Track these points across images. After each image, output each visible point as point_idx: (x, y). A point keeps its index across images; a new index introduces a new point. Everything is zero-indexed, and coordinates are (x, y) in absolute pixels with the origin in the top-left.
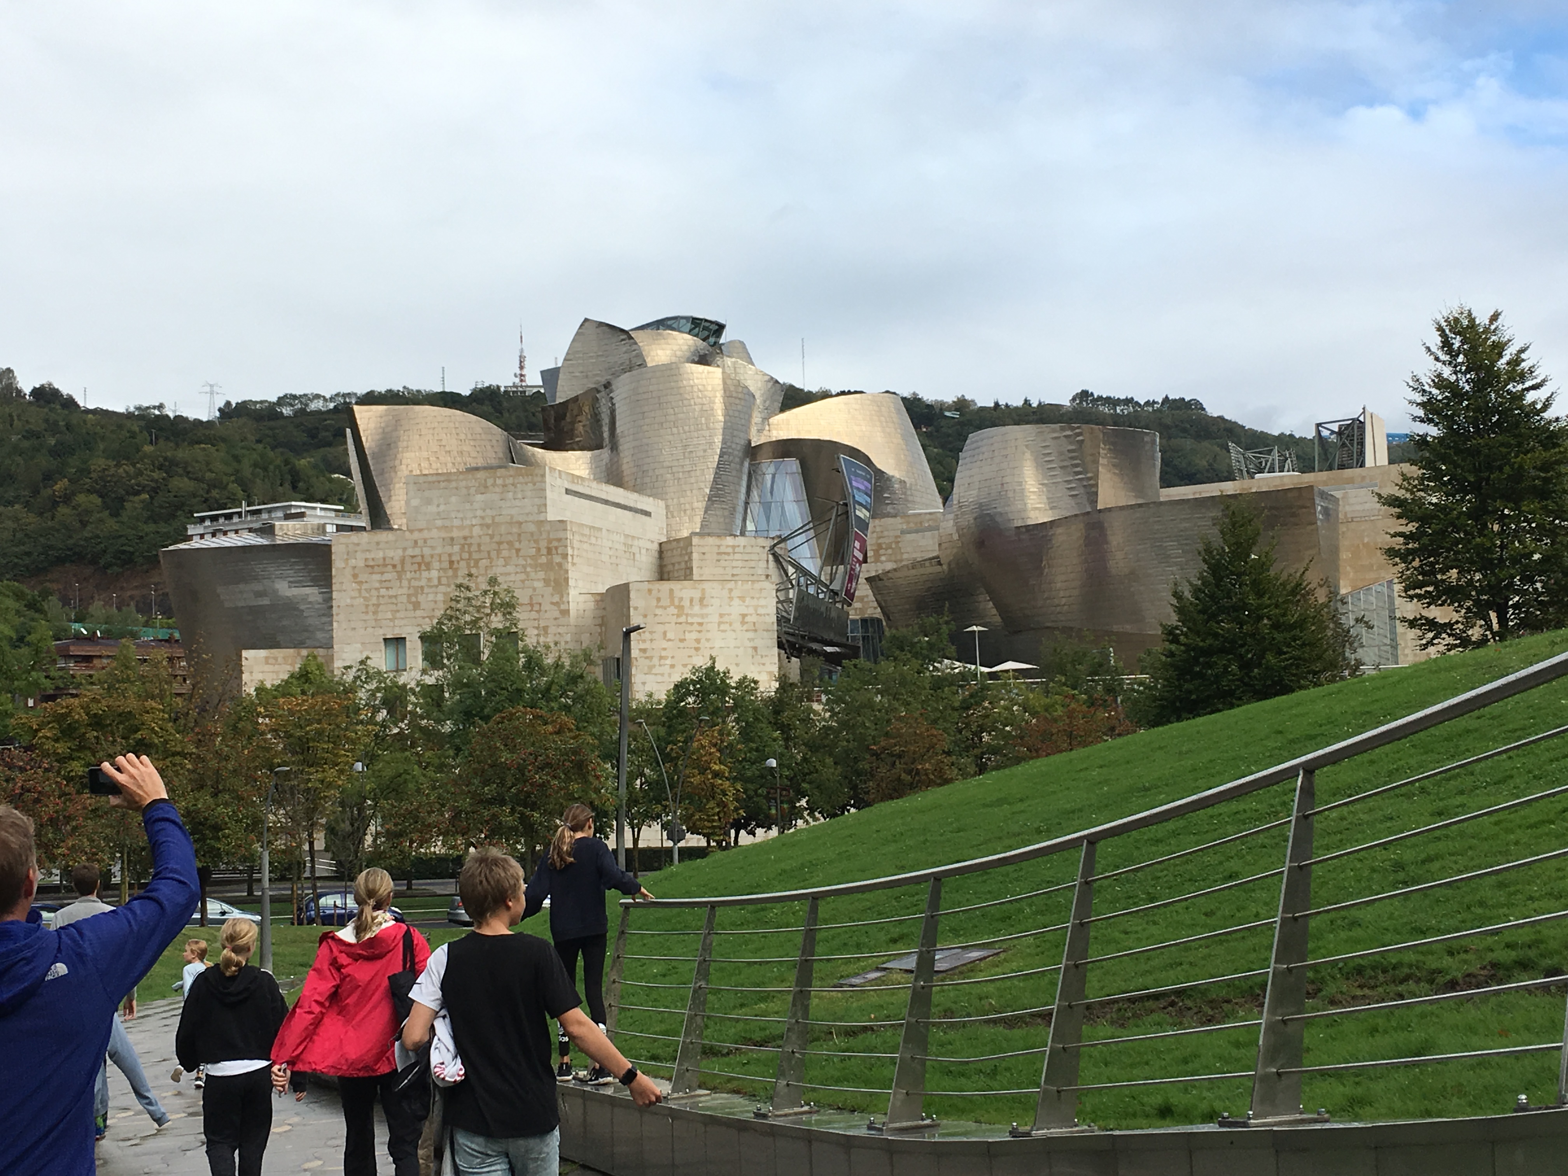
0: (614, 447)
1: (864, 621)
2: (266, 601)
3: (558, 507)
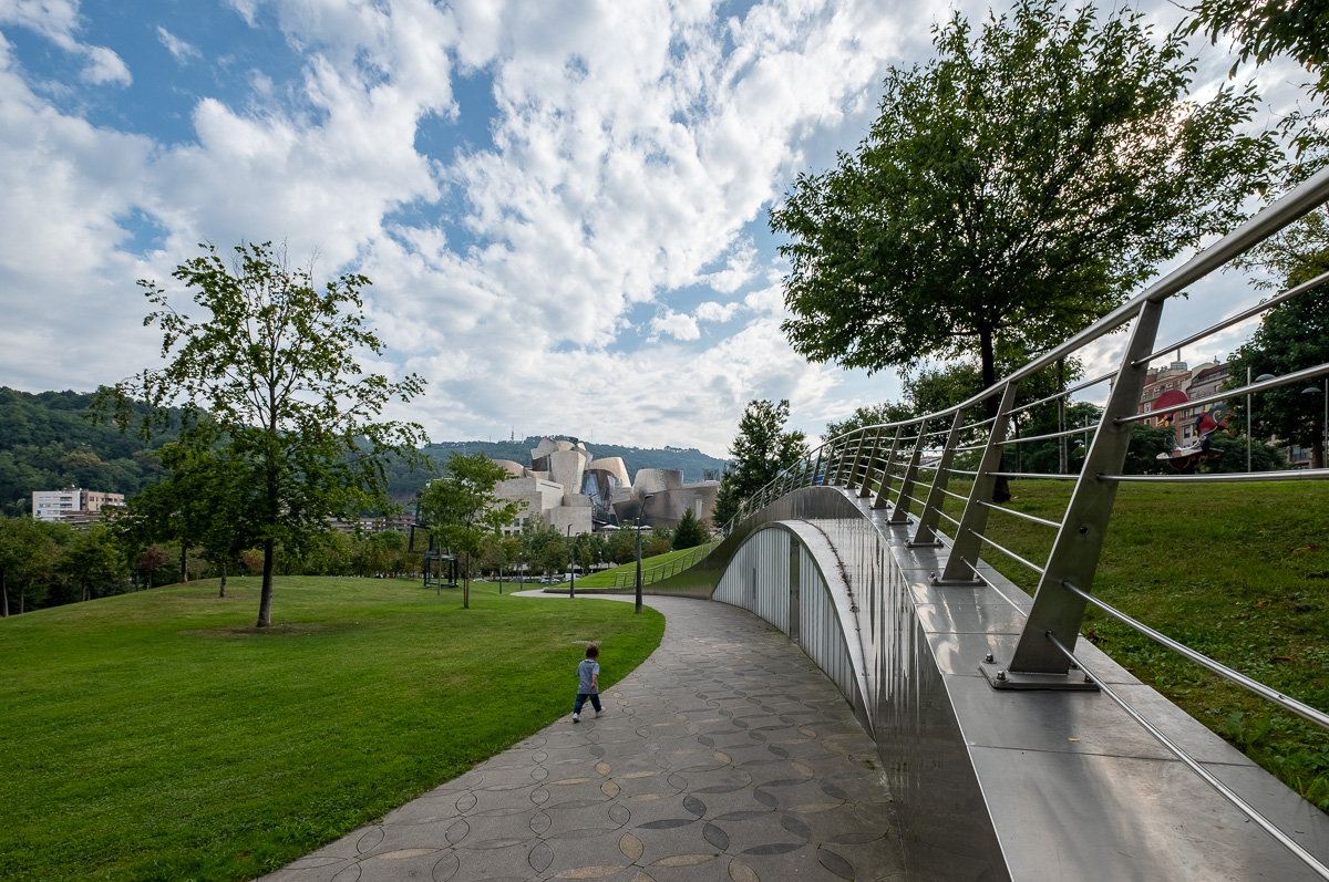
0: (551, 471)
1: (612, 515)
3: (539, 488)
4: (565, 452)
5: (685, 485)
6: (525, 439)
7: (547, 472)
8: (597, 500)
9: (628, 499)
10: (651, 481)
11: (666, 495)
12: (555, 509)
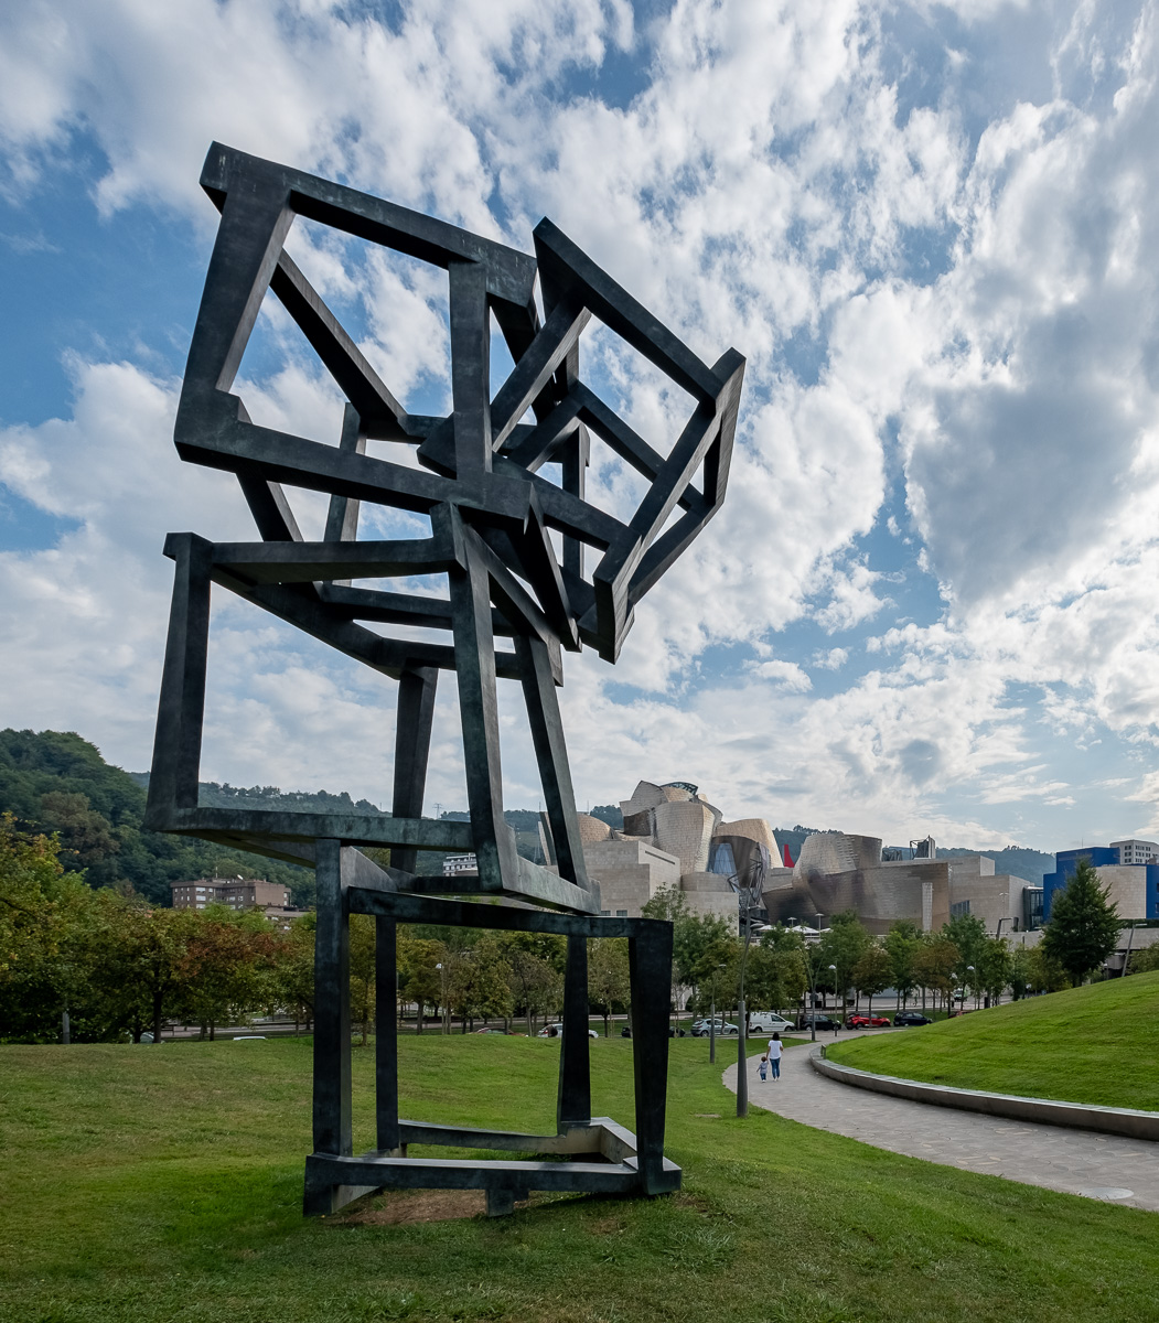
0: (656, 835)
4: (681, 804)
5: (884, 863)
7: (653, 837)
9: (790, 885)
10: (831, 856)
11: (857, 878)
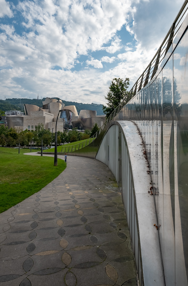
0: (49, 109)
1: (71, 126)
2: (16, 121)
3: (44, 115)
5: (97, 116)
6: (42, 98)
7: (48, 110)
8: (66, 120)
9: (77, 120)
10: (85, 115)
11: (91, 119)
12: (50, 123)
